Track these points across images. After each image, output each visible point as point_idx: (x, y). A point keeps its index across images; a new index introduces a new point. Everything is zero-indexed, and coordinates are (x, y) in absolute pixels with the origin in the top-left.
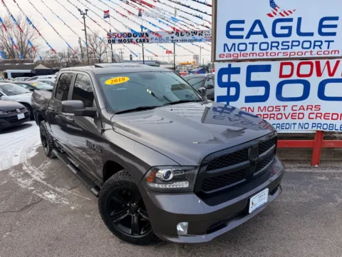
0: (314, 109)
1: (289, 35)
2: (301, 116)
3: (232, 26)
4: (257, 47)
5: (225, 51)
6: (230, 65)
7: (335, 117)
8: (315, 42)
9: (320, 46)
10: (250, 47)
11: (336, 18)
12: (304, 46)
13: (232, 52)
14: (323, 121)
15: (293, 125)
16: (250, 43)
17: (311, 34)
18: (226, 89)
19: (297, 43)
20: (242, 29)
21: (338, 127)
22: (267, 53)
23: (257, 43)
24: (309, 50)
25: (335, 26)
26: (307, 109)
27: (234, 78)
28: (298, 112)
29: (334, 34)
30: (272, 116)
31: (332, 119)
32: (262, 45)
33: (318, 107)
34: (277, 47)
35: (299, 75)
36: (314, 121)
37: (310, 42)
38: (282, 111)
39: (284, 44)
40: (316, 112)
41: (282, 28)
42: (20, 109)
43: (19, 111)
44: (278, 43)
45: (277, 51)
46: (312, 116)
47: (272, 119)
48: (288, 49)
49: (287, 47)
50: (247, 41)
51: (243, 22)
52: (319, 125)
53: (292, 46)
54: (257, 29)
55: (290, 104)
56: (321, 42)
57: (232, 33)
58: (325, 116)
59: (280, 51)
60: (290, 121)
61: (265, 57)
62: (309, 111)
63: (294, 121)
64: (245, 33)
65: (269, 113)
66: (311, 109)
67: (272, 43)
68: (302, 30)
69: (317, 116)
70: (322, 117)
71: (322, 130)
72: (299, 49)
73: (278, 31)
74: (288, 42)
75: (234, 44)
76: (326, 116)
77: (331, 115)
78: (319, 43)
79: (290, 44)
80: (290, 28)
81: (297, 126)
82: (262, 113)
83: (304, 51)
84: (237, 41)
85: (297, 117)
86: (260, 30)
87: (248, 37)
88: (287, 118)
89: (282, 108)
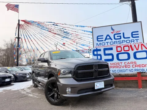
0: (134, 63)
1: (121, 38)
2: (129, 66)
3: (99, 37)
4: (109, 44)
5: (97, 46)
6: (97, 48)
7: (143, 66)
8: (131, 40)
9: (134, 42)
10: (106, 44)
11: (138, 32)
14: (139, 68)
15: (126, 70)
17: (129, 38)
18: (96, 56)
19: (124, 41)
20: (103, 38)
21: (146, 70)
22: (113, 45)
23: (109, 42)
24: (130, 43)
25: (138, 34)
26: (131, 63)
27: (99, 53)
28: (127, 65)
29: (138, 37)
30: (117, 67)
31: (142, 67)
32: (111, 43)
33: (135, 63)
34: (117, 43)
35: (124, 50)
36: (135, 68)
37: (129, 40)
38: (120, 65)
39: (119, 42)
40: (135, 64)
41: (117, 36)
42: (28, 74)
43: (27, 74)
44: (117, 41)
45: (117, 44)
46: (133, 66)
50: (105, 42)
51: (102, 36)
52: (138, 70)
53: (123, 42)
54: (108, 37)
55: (123, 62)
57: (99, 40)
60: (124, 68)
63: (126, 69)
64: (104, 39)
65: (115, 66)
67: (114, 42)
68: (125, 37)
69: (136, 66)
70: (138, 66)
71: (139, 72)
72: (125, 43)
73: (116, 37)
76: (139, 66)
77: (141, 65)
78: (133, 41)
79: (122, 42)
80: (120, 36)
81: (128, 71)
82: (112, 66)
83: (128, 43)
84: (101, 42)
85: (127, 67)
86: (109, 38)
87: (105, 40)
88: (123, 68)
89: (120, 64)
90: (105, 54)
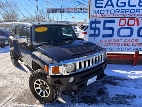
0: (135, 41)
1: (124, 6)
3: (98, 2)
4: (109, 12)
5: (94, 14)
8: (137, 10)
9: (139, 12)
10: (106, 12)
12: (131, 12)
13: (97, 14)
14: (139, 47)
15: (125, 49)
16: (106, 10)
17: (135, 6)
18: (94, 31)
19: (128, 10)
20: (102, 3)
22: (114, 15)
23: (109, 10)
24: (134, 14)
26: (132, 41)
27: (98, 26)
28: (127, 42)
32: (112, 11)
33: (137, 40)
34: (118, 12)
35: (128, 25)
36: (135, 47)
37: (134, 10)
39: (122, 10)
40: (136, 43)
41: (121, 3)
44: (119, 10)
45: (118, 14)
46: (134, 44)
47: (115, 45)
48: (124, 13)
49: (123, 12)
50: (105, 9)
52: (137, 49)
53: (126, 11)
54: (109, 3)
56: (140, 10)
57: (98, 5)
58: (140, 45)
59: (120, 14)
60: (123, 47)
61: (113, 16)
62: (133, 42)
63: (125, 47)
64: (104, 5)
65: (114, 43)
66: (134, 41)
67: (116, 10)
68: (131, 4)
69: (136, 45)
72: (129, 13)
73: (119, 4)
74: (124, 10)
75: (98, 10)
78: (139, 10)
79: (125, 11)
80: (125, 3)
82: (110, 43)
83: (131, 14)
84: (100, 9)
85: (127, 45)
86: (111, 4)
87: (105, 7)
88: (122, 45)
89: (120, 41)
90: (105, 28)
